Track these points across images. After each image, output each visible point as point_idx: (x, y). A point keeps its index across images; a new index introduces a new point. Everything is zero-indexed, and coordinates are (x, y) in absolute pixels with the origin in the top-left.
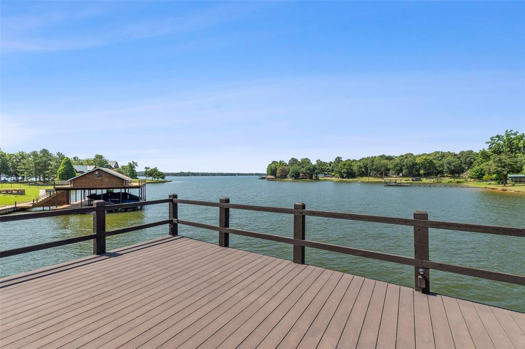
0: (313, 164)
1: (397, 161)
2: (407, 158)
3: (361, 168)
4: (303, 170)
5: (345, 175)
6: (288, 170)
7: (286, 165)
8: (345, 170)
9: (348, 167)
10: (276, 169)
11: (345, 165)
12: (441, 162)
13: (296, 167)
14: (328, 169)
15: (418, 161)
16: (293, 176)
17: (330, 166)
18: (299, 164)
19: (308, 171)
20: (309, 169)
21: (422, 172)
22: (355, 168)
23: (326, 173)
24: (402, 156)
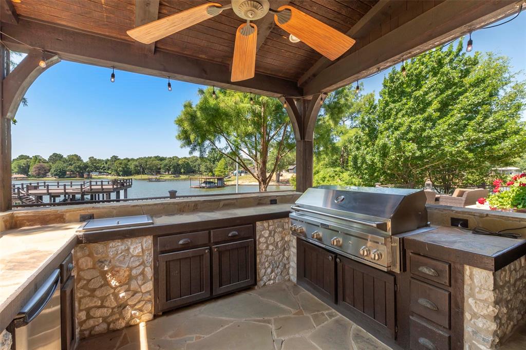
0: (85, 161)
1: (166, 161)
2: (173, 160)
3: (137, 167)
4: (72, 168)
5: (121, 173)
6: (48, 168)
7: (45, 161)
8: (121, 168)
9: (124, 166)
10: (28, 167)
11: (121, 164)
12: (195, 164)
13: (59, 165)
14: (104, 167)
15: (180, 162)
16: (56, 175)
17: (106, 163)
18: (65, 161)
19: (78, 170)
20: (79, 167)
21: (182, 171)
22: (132, 167)
23: (102, 171)
24: (170, 158)
